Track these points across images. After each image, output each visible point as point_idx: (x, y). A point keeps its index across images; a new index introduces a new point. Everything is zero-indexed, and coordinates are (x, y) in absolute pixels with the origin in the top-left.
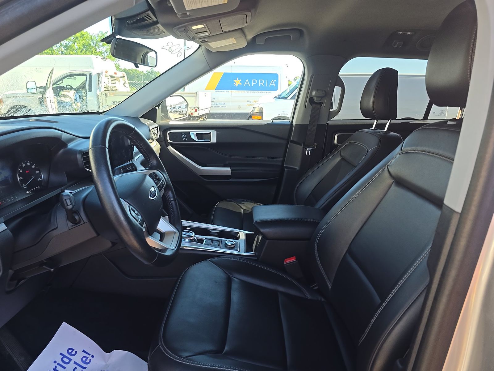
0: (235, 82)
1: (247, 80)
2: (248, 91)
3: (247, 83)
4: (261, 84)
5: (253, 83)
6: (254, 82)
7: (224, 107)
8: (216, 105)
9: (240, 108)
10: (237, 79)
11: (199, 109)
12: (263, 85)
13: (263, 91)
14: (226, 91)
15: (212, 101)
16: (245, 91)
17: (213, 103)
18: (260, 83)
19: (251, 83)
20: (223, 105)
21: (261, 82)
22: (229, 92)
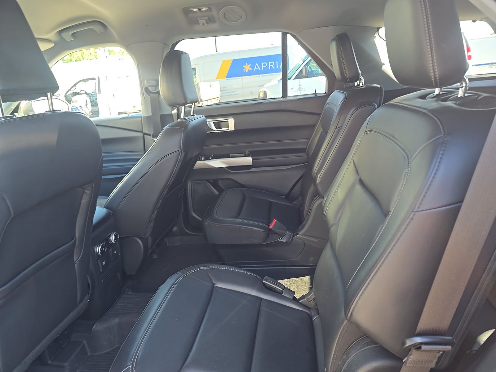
0: (245, 68)
1: (257, 64)
2: (259, 75)
3: (257, 67)
4: (272, 66)
5: (263, 67)
6: (264, 65)
7: (236, 94)
8: (228, 94)
9: (252, 94)
10: (247, 64)
11: (201, 100)
12: (273, 67)
13: (274, 74)
14: (236, 78)
15: (221, 91)
16: (256, 76)
17: (222, 92)
18: (270, 66)
19: (261, 67)
20: (235, 93)
21: (271, 64)
22: (239, 78)
